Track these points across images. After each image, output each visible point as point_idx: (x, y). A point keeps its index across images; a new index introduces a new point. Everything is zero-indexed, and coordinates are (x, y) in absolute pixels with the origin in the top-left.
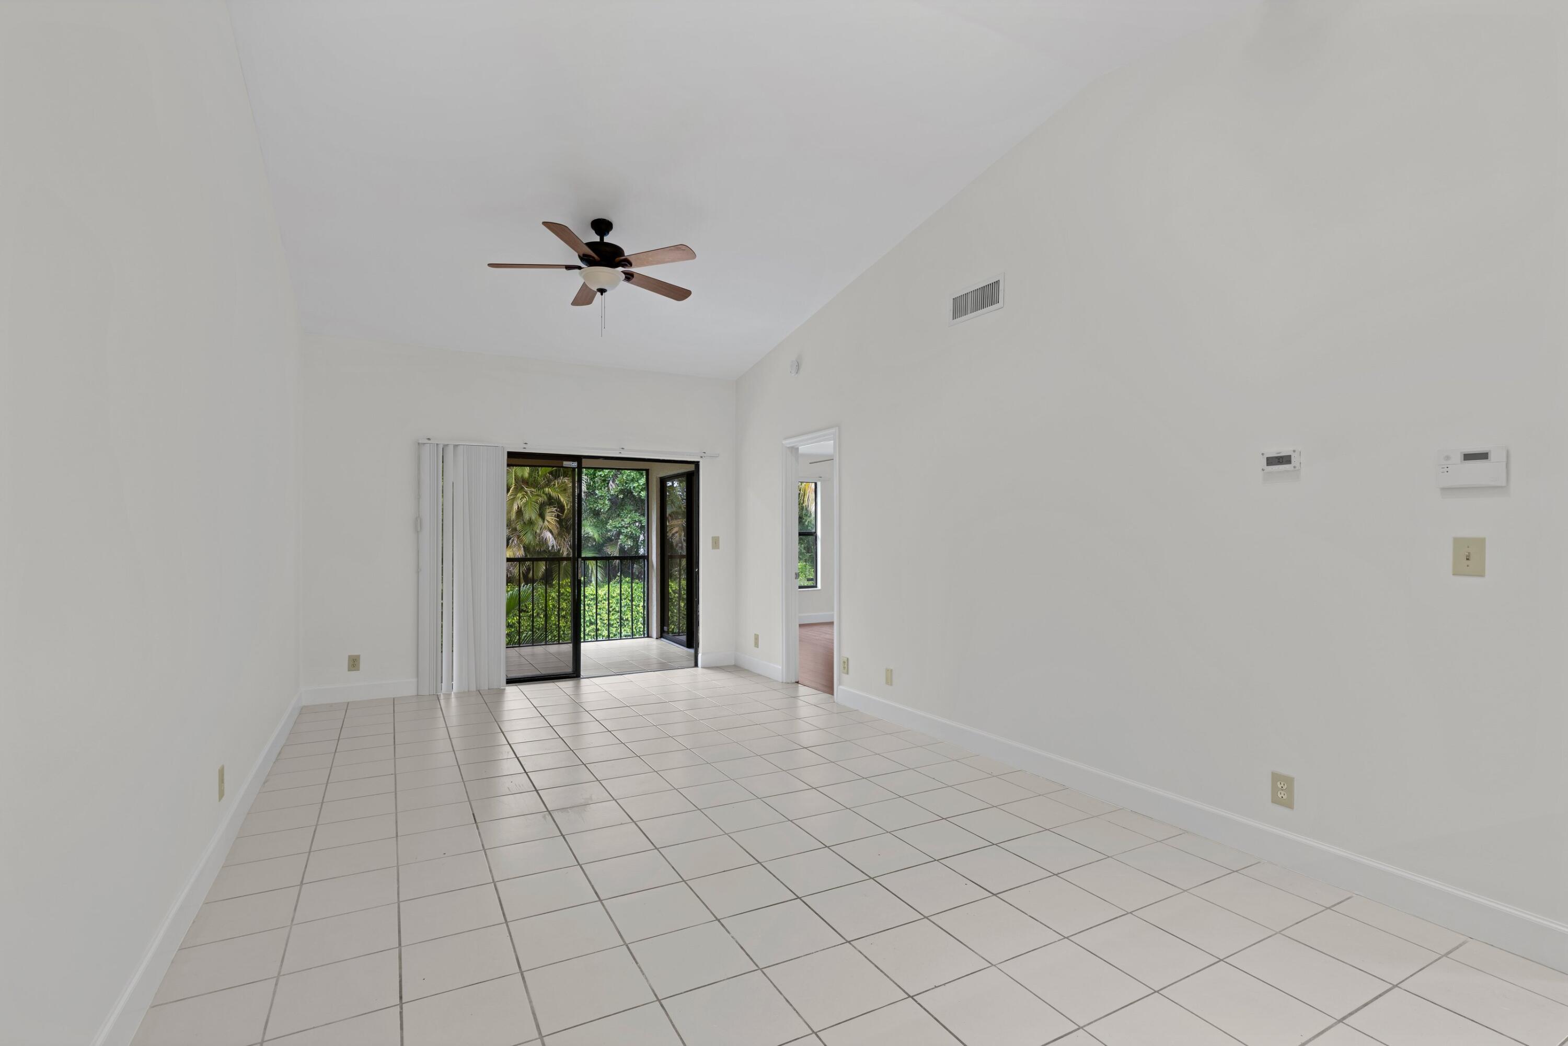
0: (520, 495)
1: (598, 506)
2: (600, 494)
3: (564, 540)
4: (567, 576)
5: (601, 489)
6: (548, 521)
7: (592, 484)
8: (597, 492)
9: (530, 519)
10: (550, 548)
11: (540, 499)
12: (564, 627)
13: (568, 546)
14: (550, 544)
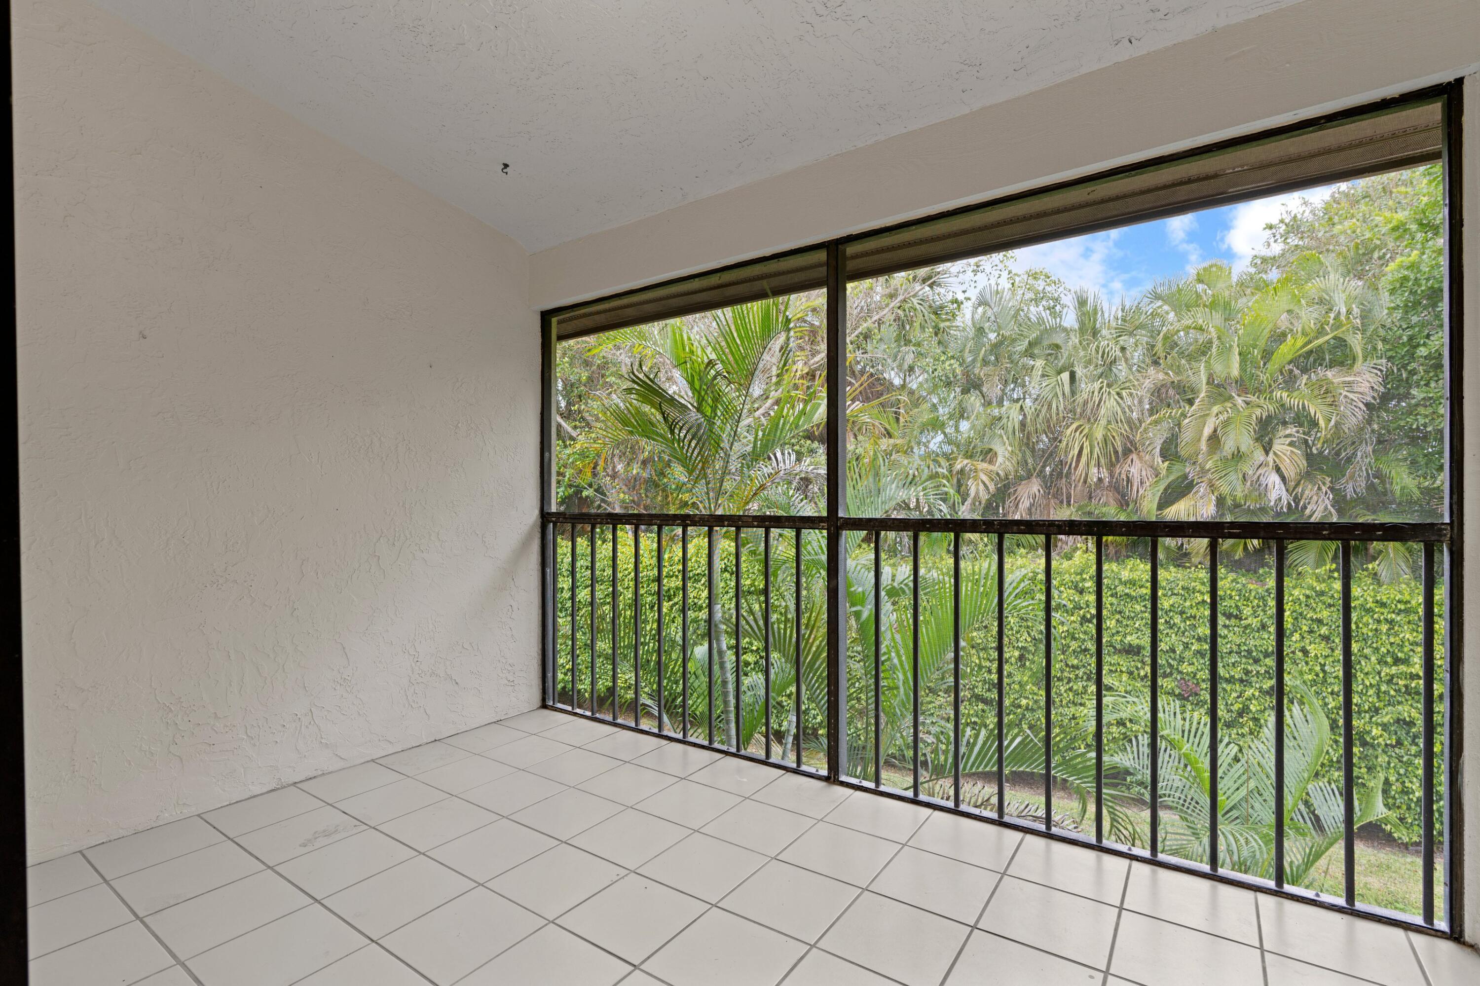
0: (1216, 409)
1: (1417, 420)
2: (1422, 395)
3: (1319, 489)
4: (1324, 561)
5: (1427, 385)
6: (1275, 454)
7: (1404, 376)
8: (1414, 392)
9: (1239, 452)
10: (1272, 503)
11: (1258, 412)
12: (1326, 657)
13: (1327, 502)
14: (1273, 496)
